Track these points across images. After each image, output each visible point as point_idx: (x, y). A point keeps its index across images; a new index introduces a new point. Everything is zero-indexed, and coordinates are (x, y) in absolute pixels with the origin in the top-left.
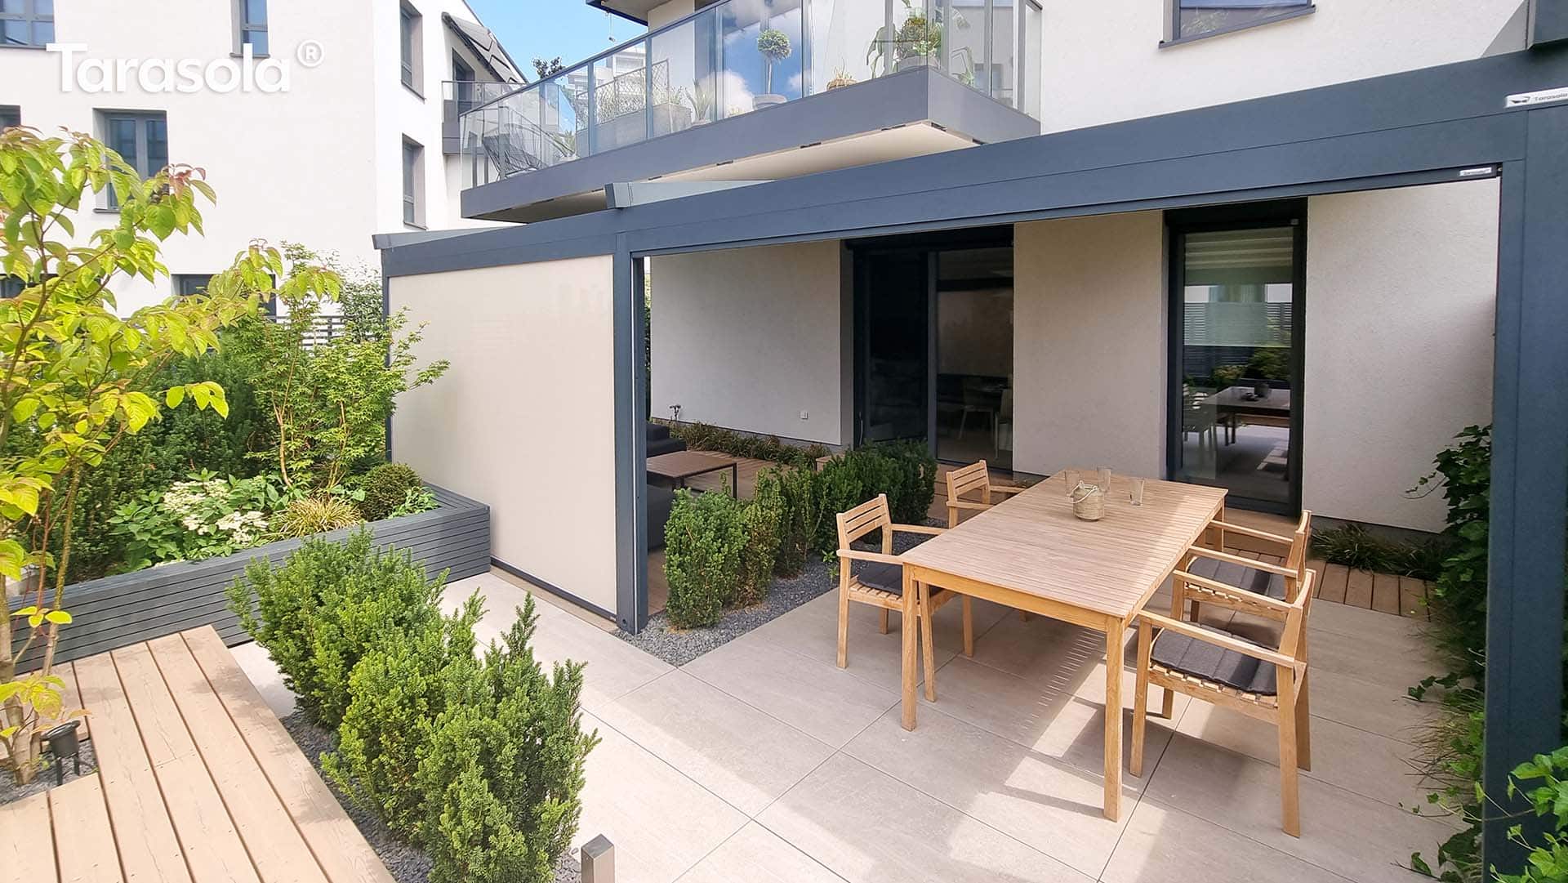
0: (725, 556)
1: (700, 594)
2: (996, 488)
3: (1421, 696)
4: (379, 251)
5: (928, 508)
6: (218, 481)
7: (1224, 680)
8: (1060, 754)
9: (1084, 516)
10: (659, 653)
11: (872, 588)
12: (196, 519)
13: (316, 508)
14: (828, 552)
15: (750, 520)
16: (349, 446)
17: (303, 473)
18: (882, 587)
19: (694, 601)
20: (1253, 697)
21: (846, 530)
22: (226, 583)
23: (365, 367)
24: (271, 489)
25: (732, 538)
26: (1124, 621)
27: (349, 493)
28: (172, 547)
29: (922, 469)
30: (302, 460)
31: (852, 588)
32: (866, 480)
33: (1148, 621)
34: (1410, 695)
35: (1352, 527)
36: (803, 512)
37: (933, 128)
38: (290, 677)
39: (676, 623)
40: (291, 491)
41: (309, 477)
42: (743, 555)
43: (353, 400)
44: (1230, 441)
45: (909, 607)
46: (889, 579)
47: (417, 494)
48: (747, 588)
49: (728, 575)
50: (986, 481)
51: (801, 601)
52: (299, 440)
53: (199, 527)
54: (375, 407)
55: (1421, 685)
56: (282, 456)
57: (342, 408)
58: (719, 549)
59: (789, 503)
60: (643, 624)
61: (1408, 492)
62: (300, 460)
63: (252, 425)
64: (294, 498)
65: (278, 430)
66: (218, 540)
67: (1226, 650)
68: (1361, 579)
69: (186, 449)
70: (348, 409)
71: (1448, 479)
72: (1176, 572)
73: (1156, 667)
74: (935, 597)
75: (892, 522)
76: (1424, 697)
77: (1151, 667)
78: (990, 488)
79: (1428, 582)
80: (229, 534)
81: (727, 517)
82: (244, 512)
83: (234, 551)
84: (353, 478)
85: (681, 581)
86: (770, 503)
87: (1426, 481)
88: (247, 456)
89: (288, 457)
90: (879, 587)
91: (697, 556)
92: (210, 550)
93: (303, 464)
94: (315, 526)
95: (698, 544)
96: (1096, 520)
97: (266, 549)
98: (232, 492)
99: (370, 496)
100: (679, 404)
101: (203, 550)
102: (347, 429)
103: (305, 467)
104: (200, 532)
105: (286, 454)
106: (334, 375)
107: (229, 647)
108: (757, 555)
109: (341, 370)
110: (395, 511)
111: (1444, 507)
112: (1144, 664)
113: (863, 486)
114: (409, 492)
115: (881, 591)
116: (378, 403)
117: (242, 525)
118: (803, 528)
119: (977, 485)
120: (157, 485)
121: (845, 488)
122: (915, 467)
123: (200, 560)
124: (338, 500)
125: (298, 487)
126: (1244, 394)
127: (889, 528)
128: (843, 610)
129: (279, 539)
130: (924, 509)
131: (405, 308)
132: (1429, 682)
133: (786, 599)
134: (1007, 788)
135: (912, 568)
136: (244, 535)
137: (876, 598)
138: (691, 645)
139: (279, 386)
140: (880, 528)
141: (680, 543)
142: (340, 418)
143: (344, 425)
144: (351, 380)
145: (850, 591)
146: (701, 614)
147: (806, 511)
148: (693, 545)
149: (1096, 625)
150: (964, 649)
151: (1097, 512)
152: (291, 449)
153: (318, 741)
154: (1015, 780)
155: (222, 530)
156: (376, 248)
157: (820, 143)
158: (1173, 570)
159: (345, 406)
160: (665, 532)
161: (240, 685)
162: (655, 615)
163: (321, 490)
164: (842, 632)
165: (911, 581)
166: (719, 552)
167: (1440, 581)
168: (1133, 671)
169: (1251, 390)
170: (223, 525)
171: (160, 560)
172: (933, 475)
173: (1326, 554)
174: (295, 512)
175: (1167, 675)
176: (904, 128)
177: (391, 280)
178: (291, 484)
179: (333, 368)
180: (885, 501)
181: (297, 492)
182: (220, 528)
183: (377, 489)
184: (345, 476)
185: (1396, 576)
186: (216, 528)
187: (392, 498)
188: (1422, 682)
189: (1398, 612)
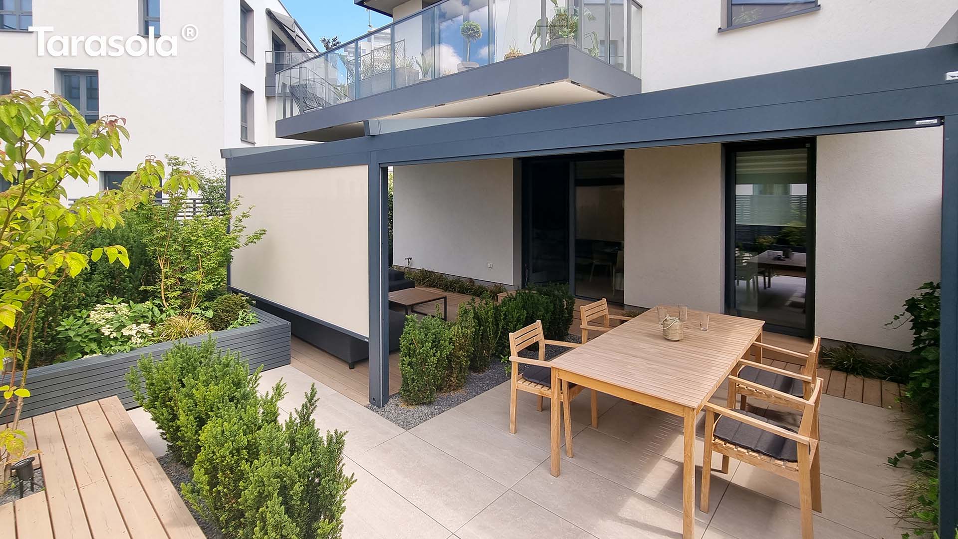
0: (438, 359)
1: (422, 383)
2: (613, 317)
3: (896, 463)
4: (225, 159)
5: (569, 328)
6: (123, 304)
7: (762, 451)
8: (654, 495)
9: (670, 338)
10: (395, 421)
11: (532, 382)
12: (109, 328)
13: (182, 321)
14: (505, 356)
15: (454, 335)
16: (204, 283)
17: (175, 300)
18: (538, 382)
19: (418, 387)
20: (781, 463)
21: (515, 344)
22: (126, 370)
23: (214, 233)
24: (156, 309)
25: (442, 347)
26: (695, 410)
27: (203, 312)
28: (94, 346)
29: (565, 303)
30: (175, 291)
31: (518, 382)
32: (529, 309)
33: (712, 410)
34: (889, 462)
35: (850, 347)
36: (488, 330)
37: (572, 84)
38: (164, 431)
39: (406, 401)
40: (168, 311)
41: (179, 302)
42: (450, 358)
43: (207, 254)
44: (767, 286)
45: (555, 395)
46: (543, 377)
47: (245, 314)
48: (452, 379)
49: (440, 371)
50: (606, 312)
51: (487, 388)
52: (173, 279)
53: (111, 334)
54: (220, 259)
55: (896, 456)
56: (162, 289)
57: (200, 259)
58: (434, 354)
59: (480, 325)
60: (385, 402)
61: (886, 325)
62: (173, 291)
63: (145, 269)
64: (170, 315)
65: (160, 272)
66: (122, 342)
67: (763, 432)
68: (855, 382)
69: (104, 283)
71: (913, 317)
72: (730, 377)
73: (717, 440)
74: (573, 389)
75: (545, 339)
76: (899, 464)
77: (714, 440)
78: (609, 317)
79: (900, 384)
80: (129, 338)
81: (440, 333)
82: (138, 324)
83: (132, 349)
84: (206, 303)
85: (410, 374)
86: (467, 324)
87: (898, 318)
88: (141, 289)
89: (166, 290)
90: (536, 382)
91: (420, 358)
92: (117, 348)
93: (175, 294)
94: (181, 335)
95: (421, 351)
96: (678, 341)
97: (151, 348)
98: (131, 311)
99: (216, 315)
100: (411, 257)
101: (113, 348)
102: (203, 272)
103: (176, 296)
104: (112, 337)
105: (165, 287)
106: (195, 238)
107: (127, 410)
108: (458, 358)
109: (200, 235)
110: (231, 324)
111: (911, 336)
112: (709, 439)
113: (527, 314)
114: (241, 313)
115: (538, 384)
116: (222, 256)
117: (137, 332)
118: (488, 340)
119: (600, 314)
120: (86, 306)
121: (516, 315)
122: (561, 301)
123: (111, 355)
124: (197, 317)
125: (172, 308)
126: (776, 256)
127: (543, 343)
128: (513, 396)
129: (160, 342)
130: (567, 328)
131: (239, 196)
132: (902, 454)
133: (477, 387)
134: (619, 517)
135: (557, 370)
136: (138, 339)
137: (534, 389)
138: (416, 416)
139: (161, 244)
140: (537, 343)
141: (410, 350)
142: (198, 265)
143: (201, 270)
144: (205, 242)
145: (517, 383)
146: (423, 395)
147: (490, 329)
148: (418, 351)
149: (678, 413)
150: (592, 423)
151: (678, 335)
152: (168, 284)
153: (180, 473)
154: (623, 513)
155: (125, 336)
156: (222, 157)
157: (500, 93)
158: (728, 376)
159: (202, 257)
160: (400, 342)
161: (134, 434)
162: (393, 395)
163: (186, 310)
164: (513, 410)
165: (557, 379)
166: (434, 356)
167: (909, 386)
168: (702, 441)
169: (780, 253)
170: (126, 332)
171: (87, 354)
172: (572, 307)
173: (831, 364)
174: (170, 324)
175: (724, 446)
176: (553, 84)
177: (231, 177)
178: (168, 306)
179: (194, 234)
180: (540, 325)
181: (172, 312)
182: (124, 335)
183: (220, 311)
184: (201, 302)
185: (879, 380)
186: (121, 334)
187: (230, 316)
188: (897, 454)
189: (880, 405)
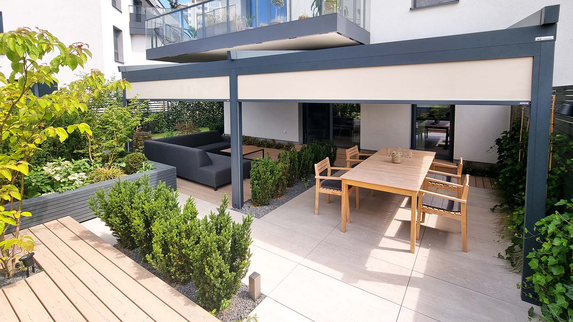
1: (264, 194)
4: (121, 73)
6: (66, 161)
7: (445, 209)
8: (393, 236)
9: (395, 162)
12: (59, 176)
13: (106, 170)
15: (280, 168)
16: (118, 147)
17: (98, 158)
18: (331, 188)
19: (262, 196)
20: (454, 213)
21: (318, 169)
22: (75, 200)
23: (124, 117)
24: (86, 164)
25: (275, 174)
26: (417, 193)
27: (118, 164)
28: (49, 188)
29: (332, 149)
30: (98, 152)
31: (320, 189)
33: (421, 192)
34: (491, 210)
37: (338, 34)
38: (115, 231)
39: (255, 204)
40: (94, 164)
41: (101, 159)
43: (119, 129)
44: (426, 137)
46: (337, 185)
47: (146, 164)
48: (279, 191)
49: (274, 187)
50: (358, 152)
52: (97, 145)
53: (61, 180)
54: (128, 132)
56: (90, 151)
58: (271, 178)
60: (242, 206)
61: (487, 151)
62: (97, 153)
64: (96, 167)
65: (88, 142)
66: (69, 184)
69: (50, 149)
70: (117, 133)
71: (498, 147)
73: (424, 206)
76: (495, 211)
77: (422, 206)
80: (74, 181)
81: (273, 167)
82: (78, 173)
83: (76, 188)
84: (120, 159)
85: (257, 190)
86: (286, 162)
87: (492, 148)
88: (75, 152)
89: (92, 152)
90: (330, 188)
91: (264, 181)
92: (66, 188)
94: (108, 178)
95: (264, 177)
96: (399, 163)
97: (88, 187)
98: (73, 165)
99: (127, 165)
101: (63, 188)
102: (117, 140)
103: (99, 155)
104: (62, 181)
106: (112, 120)
107: (80, 223)
108: (282, 180)
109: (114, 118)
110: (138, 170)
111: (497, 155)
114: (143, 163)
115: (331, 189)
117: (78, 178)
118: (296, 170)
119: (355, 153)
120: (39, 164)
123: (62, 192)
124: (114, 167)
125: (97, 163)
126: (432, 122)
127: (330, 169)
128: (317, 196)
129: (92, 183)
132: (496, 206)
133: (292, 194)
134: (379, 247)
135: (345, 180)
136: (80, 181)
137: (329, 191)
140: (327, 169)
141: (257, 177)
142: (115, 136)
143: (116, 139)
144: (118, 122)
146: (264, 201)
148: (262, 177)
149: (408, 194)
150: (356, 206)
152: (93, 149)
153: (128, 253)
154: (381, 245)
156: (120, 71)
157: (296, 38)
158: (425, 177)
159: (116, 132)
161: (91, 236)
162: (245, 202)
163: (106, 164)
164: (317, 203)
165: (345, 185)
167: (500, 177)
169: (434, 121)
170: (71, 178)
171: (44, 193)
174: (97, 172)
175: (427, 208)
176: (327, 34)
178: (94, 162)
179: (111, 118)
180: (328, 160)
181: (97, 165)
182: (69, 179)
183: (130, 163)
184: (116, 158)
185: (481, 177)
186: (68, 180)
187: (137, 166)
188: (494, 206)
189: (483, 187)
